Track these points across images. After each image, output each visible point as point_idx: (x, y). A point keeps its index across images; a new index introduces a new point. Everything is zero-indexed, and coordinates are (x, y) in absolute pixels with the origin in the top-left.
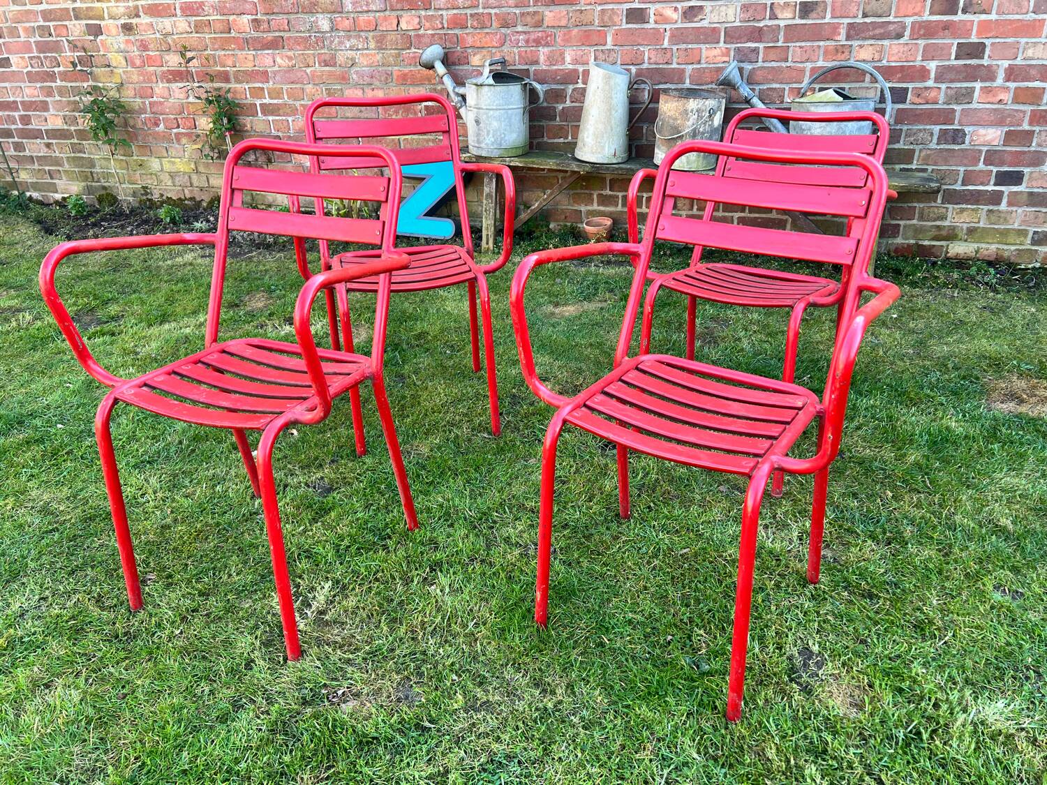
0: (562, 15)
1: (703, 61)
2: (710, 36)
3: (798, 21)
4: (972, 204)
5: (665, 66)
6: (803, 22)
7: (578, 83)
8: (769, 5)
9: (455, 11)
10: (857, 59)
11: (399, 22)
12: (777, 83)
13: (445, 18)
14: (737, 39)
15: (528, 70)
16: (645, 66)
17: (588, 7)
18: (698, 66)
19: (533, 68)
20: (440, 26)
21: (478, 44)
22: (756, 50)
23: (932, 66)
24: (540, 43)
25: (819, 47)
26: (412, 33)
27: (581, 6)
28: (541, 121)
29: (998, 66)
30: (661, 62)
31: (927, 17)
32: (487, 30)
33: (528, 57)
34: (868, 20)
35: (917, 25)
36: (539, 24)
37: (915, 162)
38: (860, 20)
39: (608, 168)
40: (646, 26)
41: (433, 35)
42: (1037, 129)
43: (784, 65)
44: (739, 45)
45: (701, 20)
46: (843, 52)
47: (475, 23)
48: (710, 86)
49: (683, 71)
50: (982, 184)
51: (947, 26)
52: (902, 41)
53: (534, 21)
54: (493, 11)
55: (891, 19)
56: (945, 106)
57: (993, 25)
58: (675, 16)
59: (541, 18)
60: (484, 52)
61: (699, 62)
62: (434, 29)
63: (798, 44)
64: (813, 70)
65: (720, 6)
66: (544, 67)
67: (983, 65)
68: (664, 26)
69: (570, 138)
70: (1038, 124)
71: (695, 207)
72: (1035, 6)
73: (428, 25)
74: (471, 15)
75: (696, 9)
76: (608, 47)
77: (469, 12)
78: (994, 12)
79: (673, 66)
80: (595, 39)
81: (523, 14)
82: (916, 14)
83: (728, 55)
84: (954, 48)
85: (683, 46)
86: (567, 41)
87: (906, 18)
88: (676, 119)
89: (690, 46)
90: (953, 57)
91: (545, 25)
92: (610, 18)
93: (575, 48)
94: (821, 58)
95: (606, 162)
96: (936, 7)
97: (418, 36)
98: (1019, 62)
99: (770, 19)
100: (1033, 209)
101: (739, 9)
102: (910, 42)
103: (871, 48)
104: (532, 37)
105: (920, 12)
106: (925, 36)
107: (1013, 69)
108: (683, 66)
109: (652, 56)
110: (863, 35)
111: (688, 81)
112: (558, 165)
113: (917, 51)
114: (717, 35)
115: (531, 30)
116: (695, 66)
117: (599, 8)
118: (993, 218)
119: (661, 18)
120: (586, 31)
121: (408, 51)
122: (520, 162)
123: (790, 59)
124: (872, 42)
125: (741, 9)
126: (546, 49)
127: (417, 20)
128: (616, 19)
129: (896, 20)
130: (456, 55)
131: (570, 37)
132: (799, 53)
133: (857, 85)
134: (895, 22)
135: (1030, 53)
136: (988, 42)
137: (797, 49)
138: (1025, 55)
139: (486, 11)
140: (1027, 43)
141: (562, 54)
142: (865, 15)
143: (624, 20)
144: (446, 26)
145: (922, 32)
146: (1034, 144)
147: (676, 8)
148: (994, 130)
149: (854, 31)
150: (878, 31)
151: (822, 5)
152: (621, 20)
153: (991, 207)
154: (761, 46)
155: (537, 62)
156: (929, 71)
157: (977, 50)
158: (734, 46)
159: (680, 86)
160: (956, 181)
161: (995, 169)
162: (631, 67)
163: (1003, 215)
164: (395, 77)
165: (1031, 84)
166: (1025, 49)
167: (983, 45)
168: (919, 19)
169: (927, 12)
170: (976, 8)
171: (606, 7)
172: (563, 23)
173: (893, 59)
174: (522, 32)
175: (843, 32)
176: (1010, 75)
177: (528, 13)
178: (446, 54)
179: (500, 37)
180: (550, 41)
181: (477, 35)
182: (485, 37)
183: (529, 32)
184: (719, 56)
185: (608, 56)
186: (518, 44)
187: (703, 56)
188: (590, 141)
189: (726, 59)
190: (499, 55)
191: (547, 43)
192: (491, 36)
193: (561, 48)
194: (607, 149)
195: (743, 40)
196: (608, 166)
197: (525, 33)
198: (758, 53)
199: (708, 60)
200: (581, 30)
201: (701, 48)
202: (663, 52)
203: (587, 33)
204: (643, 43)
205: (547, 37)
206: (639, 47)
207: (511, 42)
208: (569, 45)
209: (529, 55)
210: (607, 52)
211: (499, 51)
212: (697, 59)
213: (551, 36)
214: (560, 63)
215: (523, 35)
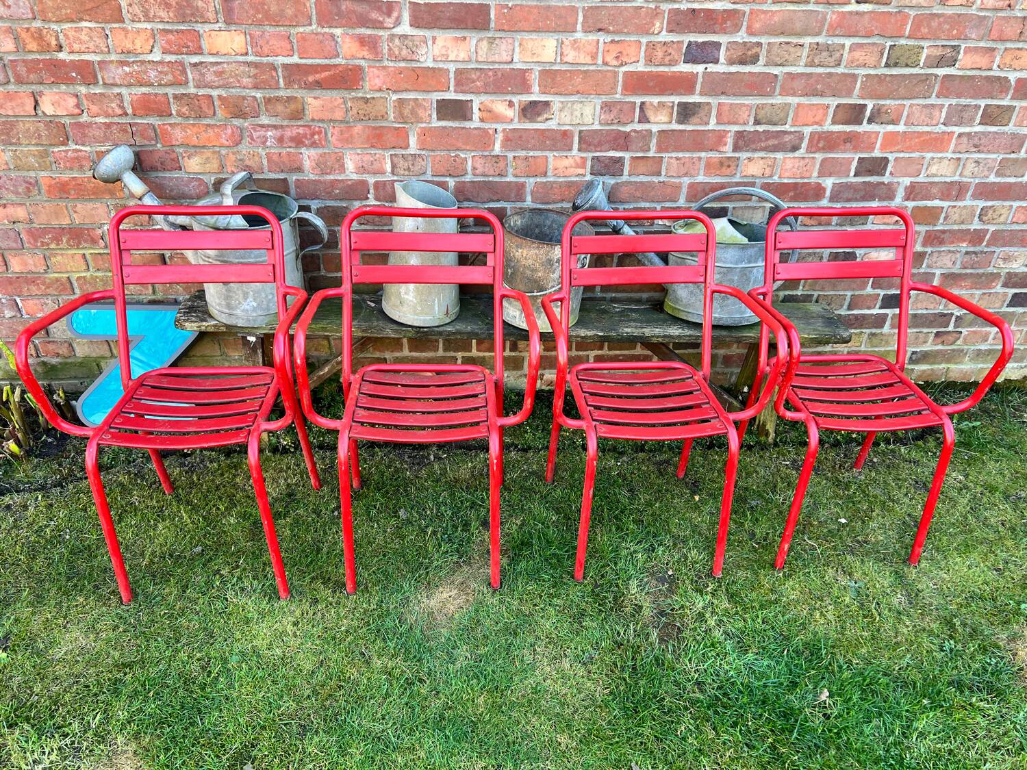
0: (336, 104)
1: (549, 173)
2: (560, 140)
3: (676, 126)
4: (855, 328)
5: (497, 179)
6: (681, 127)
7: (368, 198)
8: (638, 105)
9: (144, 90)
10: (745, 174)
11: (36, 102)
12: (646, 201)
13: (127, 100)
14: (596, 146)
15: (285, 180)
16: (468, 178)
17: (377, 95)
18: (544, 180)
19: (293, 178)
20: (119, 112)
21: (195, 141)
22: (620, 160)
23: (828, 183)
24: (303, 143)
25: (700, 158)
26: (67, 121)
27: (365, 93)
29: (898, 183)
30: (492, 172)
31: (828, 126)
32: (207, 121)
33: (283, 163)
34: (760, 128)
35: (817, 137)
36: (298, 114)
37: (801, 287)
38: (750, 128)
39: (440, 334)
40: (467, 124)
41: (108, 125)
42: (929, 250)
43: (655, 179)
44: (598, 154)
45: (547, 119)
46: (729, 166)
47: (185, 110)
48: (559, 205)
49: (523, 185)
50: (869, 308)
51: (850, 140)
52: (797, 154)
53: (288, 110)
54: (215, 93)
55: (787, 128)
56: (838, 228)
57: (900, 138)
58: (510, 113)
59: (300, 107)
60: (208, 153)
61: (545, 174)
62: (107, 115)
63: (674, 155)
64: (691, 186)
65: (573, 102)
66: (312, 177)
67: (883, 183)
68: (494, 126)
70: (932, 245)
72: (946, 117)
73: (95, 109)
74: (175, 97)
75: (539, 107)
76: (413, 150)
77: (170, 91)
78: (902, 122)
79: (508, 180)
80: (390, 138)
81: (268, 101)
82: (817, 123)
83: (584, 166)
84: (855, 163)
85: (523, 153)
86: (347, 141)
87: (805, 128)
88: (535, 270)
89: (531, 154)
90: (852, 173)
91: (308, 118)
92: (413, 112)
93: (359, 151)
94: (702, 172)
95: (437, 325)
96: (840, 116)
97: (79, 125)
98: (921, 179)
99: (639, 122)
100: (915, 330)
101: (598, 108)
102: (806, 155)
103: (761, 162)
104: (288, 133)
105: (822, 120)
106: (823, 150)
107: (914, 187)
108: (522, 180)
109: (478, 165)
110: (753, 146)
111: (529, 198)
113: (814, 165)
114: (569, 140)
115: (285, 123)
116: (538, 180)
117: (395, 97)
118: (875, 341)
119: (490, 115)
120: (375, 128)
121: (63, 148)
123: (663, 173)
124: (762, 154)
125: (602, 108)
126: (313, 152)
127: (72, 102)
128: (421, 113)
129: (792, 130)
130: (156, 157)
131: (351, 136)
132: (675, 166)
133: (742, 204)
134: (791, 132)
135: (933, 170)
136: (891, 157)
137: (673, 161)
138: (928, 172)
139: (201, 92)
140: (933, 158)
141: (340, 161)
142: (757, 122)
143: (434, 116)
144: (130, 111)
145: (821, 145)
146: (924, 266)
147: (510, 102)
148: (886, 253)
149: (743, 141)
150: (771, 142)
151: (707, 108)
152: (430, 116)
153: (874, 331)
154: (627, 156)
155: (299, 169)
156: (824, 189)
157: (876, 166)
158: (591, 155)
159: (519, 205)
160: (842, 306)
161: (882, 293)
162: (448, 179)
163: (884, 338)
164: (44, 188)
165: (929, 203)
166: (929, 165)
167: (886, 160)
168: (819, 129)
169: (829, 121)
170: (884, 118)
171: (404, 96)
172: (339, 115)
173: (787, 174)
174: (269, 126)
175: (730, 141)
176: (911, 193)
177: (278, 99)
178: (137, 155)
179: (233, 132)
180: (319, 140)
181: (191, 127)
182: (206, 131)
183: (282, 127)
184: (571, 167)
185: (413, 165)
186: (264, 143)
187: (550, 166)
188: (411, 299)
189: (581, 171)
190: (234, 159)
191: (314, 143)
192: (216, 130)
193: (337, 150)
194: (437, 308)
195: (603, 148)
196: (441, 329)
197: (275, 127)
198: (623, 165)
199: (556, 172)
200: (369, 127)
201: (547, 157)
202: (494, 160)
203: (378, 132)
204: (464, 147)
205: (313, 134)
206: (458, 152)
207: (252, 139)
208: (350, 146)
209: (286, 160)
210: (410, 158)
211: (234, 153)
212: (541, 170)
213: (319, 133)
214: (337, 172)
215: (271, 131)
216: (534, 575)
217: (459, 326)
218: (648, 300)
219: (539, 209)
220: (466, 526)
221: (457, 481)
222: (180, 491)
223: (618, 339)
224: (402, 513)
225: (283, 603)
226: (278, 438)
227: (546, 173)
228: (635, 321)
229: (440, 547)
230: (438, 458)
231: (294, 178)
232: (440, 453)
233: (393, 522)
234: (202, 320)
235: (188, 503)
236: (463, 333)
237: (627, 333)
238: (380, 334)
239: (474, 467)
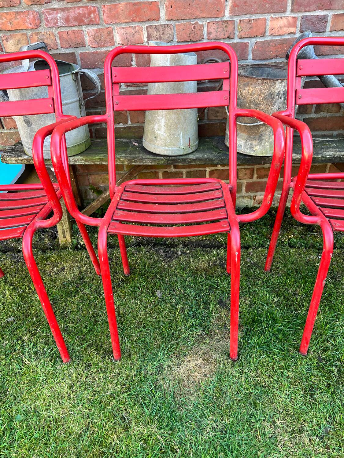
1: (267, 34)
5: (227, 41)
14: (305, 7)
15: (73, 54)
16: (205, 42)
18: (263, 39)
21: (9, 27)
22: (324, 19)
24: (83, 21)
28: (96, 108)
30: (223, 36)
32: (16, 9)
33: (71, 39)
39: (184, 160)
44: (307, 14)
48: (273, 61)
49: (246, 45)
60: (19, 35)
61: (263, 35)
66: (92, 50)
69: (129, 123)
71: (255, 175)
76: (163, 22)
79: (235, 41)
80: (146, 12)
83: (295, 26)
85: (246, 17)
86: (114, 17)
88: (259, 104)
89: (254, 17)
93: (123, 26)
95: (182, 154)
104: (72, 14)
108: (246, 41)
109: (212, 31)
111: (250, 56)
112: (129, 160)
114: (284, 3)
115: (70, 5)
116: (258, 40)
120: (134, 4)
122: (86, 160)
126: (91, 29)
131: (117, 12)
141: (110, 34)
154: (330, 14)
155: (82, 45)
158: (301, 15)
159: (243, 62)
174: (58, 9)
179: (34, 17)
180: (95, 18)
181: (5, 15)
182: (15, 17)
183: (67, 9)
184: (285, 26)
185: (163, 34)
186: (56, 23)
187: (268, 27)
188: (163, 133)
189: (292, 30)
190: (37, 39)
191: (91, 20)
192: (22, 16)
193: (108, 26)
194: (181, 141)
195: (312, 8)
196: (185, 157)
197: (62, 10)
198: (326, 22)
199: (273, 31)
200: (130, 3)
201: (265, 18)
202: (224, 24)
203: (137, 7)
204: (201, 15)
205: (90, 14)
206: (197, 21)
207: (48, 21)
208: (117, 21)
209: (72, 37)
210: (161, 28)
211: (36, 34)
212: (261, 31)
213: (94, 12)
214: (109, 44)
215: (60, 13)
216: (265, 349)
217: (198, 155)
218: (338, 136)
219: (258, 65)
220: (207, 304)
221: (198, 269)
222: (8, 275)
223: (322, 161)
224: (158, 293)
225: (64, 366)
226: (77, 240)
227: (265, 33)
228: (333, 148)
229: (187, 322)
230: (184, 253)
231: (79, 52)
232: (185, 249)
233: (151, 300)
234: (18, 156)
235: (11, 284)
236: (201, 160)
237: (329, 155)
238: (141, 162)
239: (210, 260)
